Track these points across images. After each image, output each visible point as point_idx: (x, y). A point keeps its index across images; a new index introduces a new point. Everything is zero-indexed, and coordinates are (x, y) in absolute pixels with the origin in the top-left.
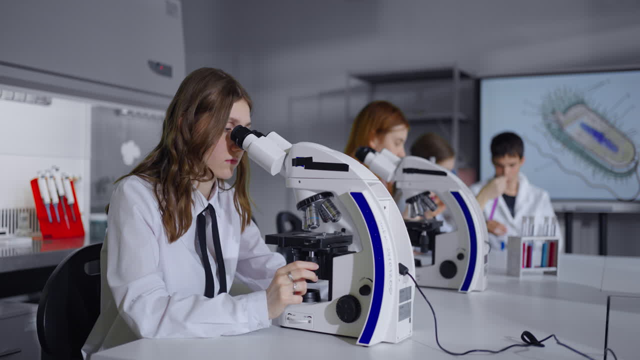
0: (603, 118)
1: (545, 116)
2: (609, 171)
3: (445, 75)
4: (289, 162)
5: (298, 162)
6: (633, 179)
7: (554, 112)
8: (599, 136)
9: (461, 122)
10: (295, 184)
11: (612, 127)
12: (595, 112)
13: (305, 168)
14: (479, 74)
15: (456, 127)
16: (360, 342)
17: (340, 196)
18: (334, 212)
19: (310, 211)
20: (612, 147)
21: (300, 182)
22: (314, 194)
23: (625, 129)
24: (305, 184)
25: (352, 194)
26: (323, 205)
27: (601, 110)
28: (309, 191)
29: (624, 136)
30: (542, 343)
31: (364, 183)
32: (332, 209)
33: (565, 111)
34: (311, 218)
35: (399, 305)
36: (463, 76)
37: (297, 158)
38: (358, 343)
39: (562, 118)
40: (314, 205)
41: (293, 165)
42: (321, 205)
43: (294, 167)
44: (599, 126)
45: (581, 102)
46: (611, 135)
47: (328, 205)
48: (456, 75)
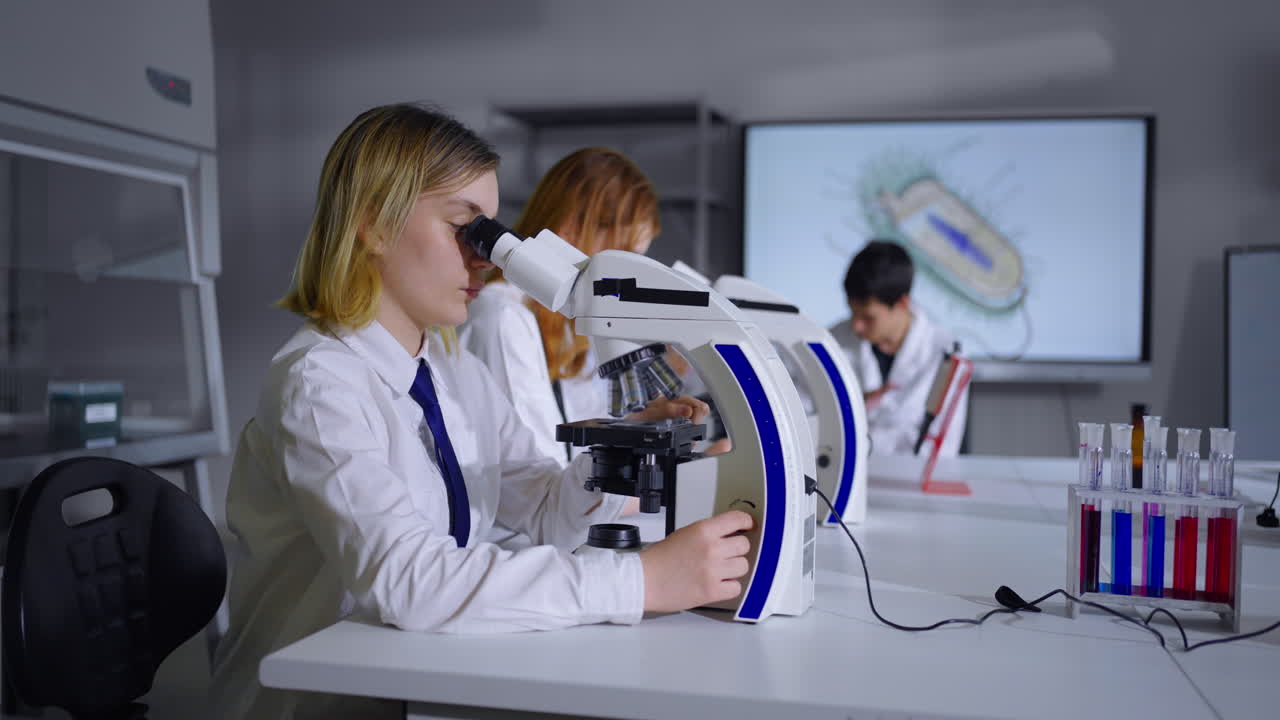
0: (968, 207)
1: (864, 200)
2: (976, 305)
3: (682, 115)
4: (586, 288)
5: (604, 287)
6: (1017, 320)
7: (880, 193)
8: (961, 240)
9: (713, 207)
10: (600, 328)
11: (984, 222)
12: (954, 195)
13: (620, 300)
14: (744, 116)
15: (702, 217)
16: (741, 615)
17: (692, 352)
18: (672, 382)
19: (629, 378)
20: (983, 260)
21: (609, 324)
22: (635, 347)
23: (1005, 228)
24: (619, 328)
25: (719, 347)
26: (650, 369)
27: (964, 192)
28: (625, 343)
29: (1004, 241)
30: (1037, 605)
31: (739, 327)
32: (667, 376)
33: (901, 193)
34: (632, 393)
35: (803, 547)
36: (716, 119)
37: (604, 279)
38: (737, 617)
39: (896, 205)
40: (635, 367)
41: (596, 294)
42: (647, 369)
43: (599, 297)
44: (960, 221)
45: (928, 177)
46: (981, 239)
47: (660, 367)
48: (704, 116)
